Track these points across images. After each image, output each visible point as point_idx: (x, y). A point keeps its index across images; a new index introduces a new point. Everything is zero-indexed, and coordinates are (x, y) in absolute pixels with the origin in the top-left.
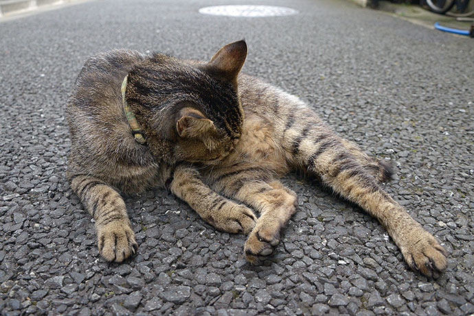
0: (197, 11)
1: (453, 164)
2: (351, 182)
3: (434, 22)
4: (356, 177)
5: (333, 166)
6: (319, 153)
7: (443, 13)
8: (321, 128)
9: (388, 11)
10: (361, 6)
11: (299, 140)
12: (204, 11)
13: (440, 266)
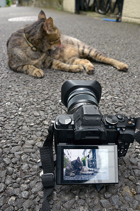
0: (7, 20)
1: (122, 54)
2: (101, 57)
3: (102, 18)
4: (102, 55)
5: (95, 54)
6: (90, 52)
7: (105, 14)
8: (87, 46)
9: (83, 14)
10: (72, 13)
11: (83, 51)
12: (10, 20)
13: (127, 68)
